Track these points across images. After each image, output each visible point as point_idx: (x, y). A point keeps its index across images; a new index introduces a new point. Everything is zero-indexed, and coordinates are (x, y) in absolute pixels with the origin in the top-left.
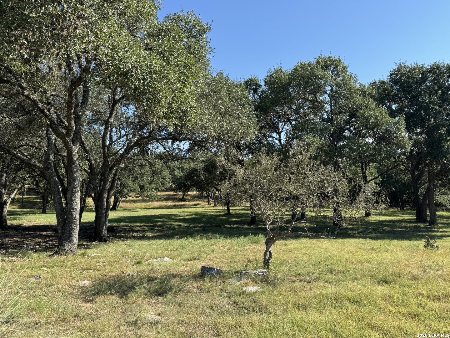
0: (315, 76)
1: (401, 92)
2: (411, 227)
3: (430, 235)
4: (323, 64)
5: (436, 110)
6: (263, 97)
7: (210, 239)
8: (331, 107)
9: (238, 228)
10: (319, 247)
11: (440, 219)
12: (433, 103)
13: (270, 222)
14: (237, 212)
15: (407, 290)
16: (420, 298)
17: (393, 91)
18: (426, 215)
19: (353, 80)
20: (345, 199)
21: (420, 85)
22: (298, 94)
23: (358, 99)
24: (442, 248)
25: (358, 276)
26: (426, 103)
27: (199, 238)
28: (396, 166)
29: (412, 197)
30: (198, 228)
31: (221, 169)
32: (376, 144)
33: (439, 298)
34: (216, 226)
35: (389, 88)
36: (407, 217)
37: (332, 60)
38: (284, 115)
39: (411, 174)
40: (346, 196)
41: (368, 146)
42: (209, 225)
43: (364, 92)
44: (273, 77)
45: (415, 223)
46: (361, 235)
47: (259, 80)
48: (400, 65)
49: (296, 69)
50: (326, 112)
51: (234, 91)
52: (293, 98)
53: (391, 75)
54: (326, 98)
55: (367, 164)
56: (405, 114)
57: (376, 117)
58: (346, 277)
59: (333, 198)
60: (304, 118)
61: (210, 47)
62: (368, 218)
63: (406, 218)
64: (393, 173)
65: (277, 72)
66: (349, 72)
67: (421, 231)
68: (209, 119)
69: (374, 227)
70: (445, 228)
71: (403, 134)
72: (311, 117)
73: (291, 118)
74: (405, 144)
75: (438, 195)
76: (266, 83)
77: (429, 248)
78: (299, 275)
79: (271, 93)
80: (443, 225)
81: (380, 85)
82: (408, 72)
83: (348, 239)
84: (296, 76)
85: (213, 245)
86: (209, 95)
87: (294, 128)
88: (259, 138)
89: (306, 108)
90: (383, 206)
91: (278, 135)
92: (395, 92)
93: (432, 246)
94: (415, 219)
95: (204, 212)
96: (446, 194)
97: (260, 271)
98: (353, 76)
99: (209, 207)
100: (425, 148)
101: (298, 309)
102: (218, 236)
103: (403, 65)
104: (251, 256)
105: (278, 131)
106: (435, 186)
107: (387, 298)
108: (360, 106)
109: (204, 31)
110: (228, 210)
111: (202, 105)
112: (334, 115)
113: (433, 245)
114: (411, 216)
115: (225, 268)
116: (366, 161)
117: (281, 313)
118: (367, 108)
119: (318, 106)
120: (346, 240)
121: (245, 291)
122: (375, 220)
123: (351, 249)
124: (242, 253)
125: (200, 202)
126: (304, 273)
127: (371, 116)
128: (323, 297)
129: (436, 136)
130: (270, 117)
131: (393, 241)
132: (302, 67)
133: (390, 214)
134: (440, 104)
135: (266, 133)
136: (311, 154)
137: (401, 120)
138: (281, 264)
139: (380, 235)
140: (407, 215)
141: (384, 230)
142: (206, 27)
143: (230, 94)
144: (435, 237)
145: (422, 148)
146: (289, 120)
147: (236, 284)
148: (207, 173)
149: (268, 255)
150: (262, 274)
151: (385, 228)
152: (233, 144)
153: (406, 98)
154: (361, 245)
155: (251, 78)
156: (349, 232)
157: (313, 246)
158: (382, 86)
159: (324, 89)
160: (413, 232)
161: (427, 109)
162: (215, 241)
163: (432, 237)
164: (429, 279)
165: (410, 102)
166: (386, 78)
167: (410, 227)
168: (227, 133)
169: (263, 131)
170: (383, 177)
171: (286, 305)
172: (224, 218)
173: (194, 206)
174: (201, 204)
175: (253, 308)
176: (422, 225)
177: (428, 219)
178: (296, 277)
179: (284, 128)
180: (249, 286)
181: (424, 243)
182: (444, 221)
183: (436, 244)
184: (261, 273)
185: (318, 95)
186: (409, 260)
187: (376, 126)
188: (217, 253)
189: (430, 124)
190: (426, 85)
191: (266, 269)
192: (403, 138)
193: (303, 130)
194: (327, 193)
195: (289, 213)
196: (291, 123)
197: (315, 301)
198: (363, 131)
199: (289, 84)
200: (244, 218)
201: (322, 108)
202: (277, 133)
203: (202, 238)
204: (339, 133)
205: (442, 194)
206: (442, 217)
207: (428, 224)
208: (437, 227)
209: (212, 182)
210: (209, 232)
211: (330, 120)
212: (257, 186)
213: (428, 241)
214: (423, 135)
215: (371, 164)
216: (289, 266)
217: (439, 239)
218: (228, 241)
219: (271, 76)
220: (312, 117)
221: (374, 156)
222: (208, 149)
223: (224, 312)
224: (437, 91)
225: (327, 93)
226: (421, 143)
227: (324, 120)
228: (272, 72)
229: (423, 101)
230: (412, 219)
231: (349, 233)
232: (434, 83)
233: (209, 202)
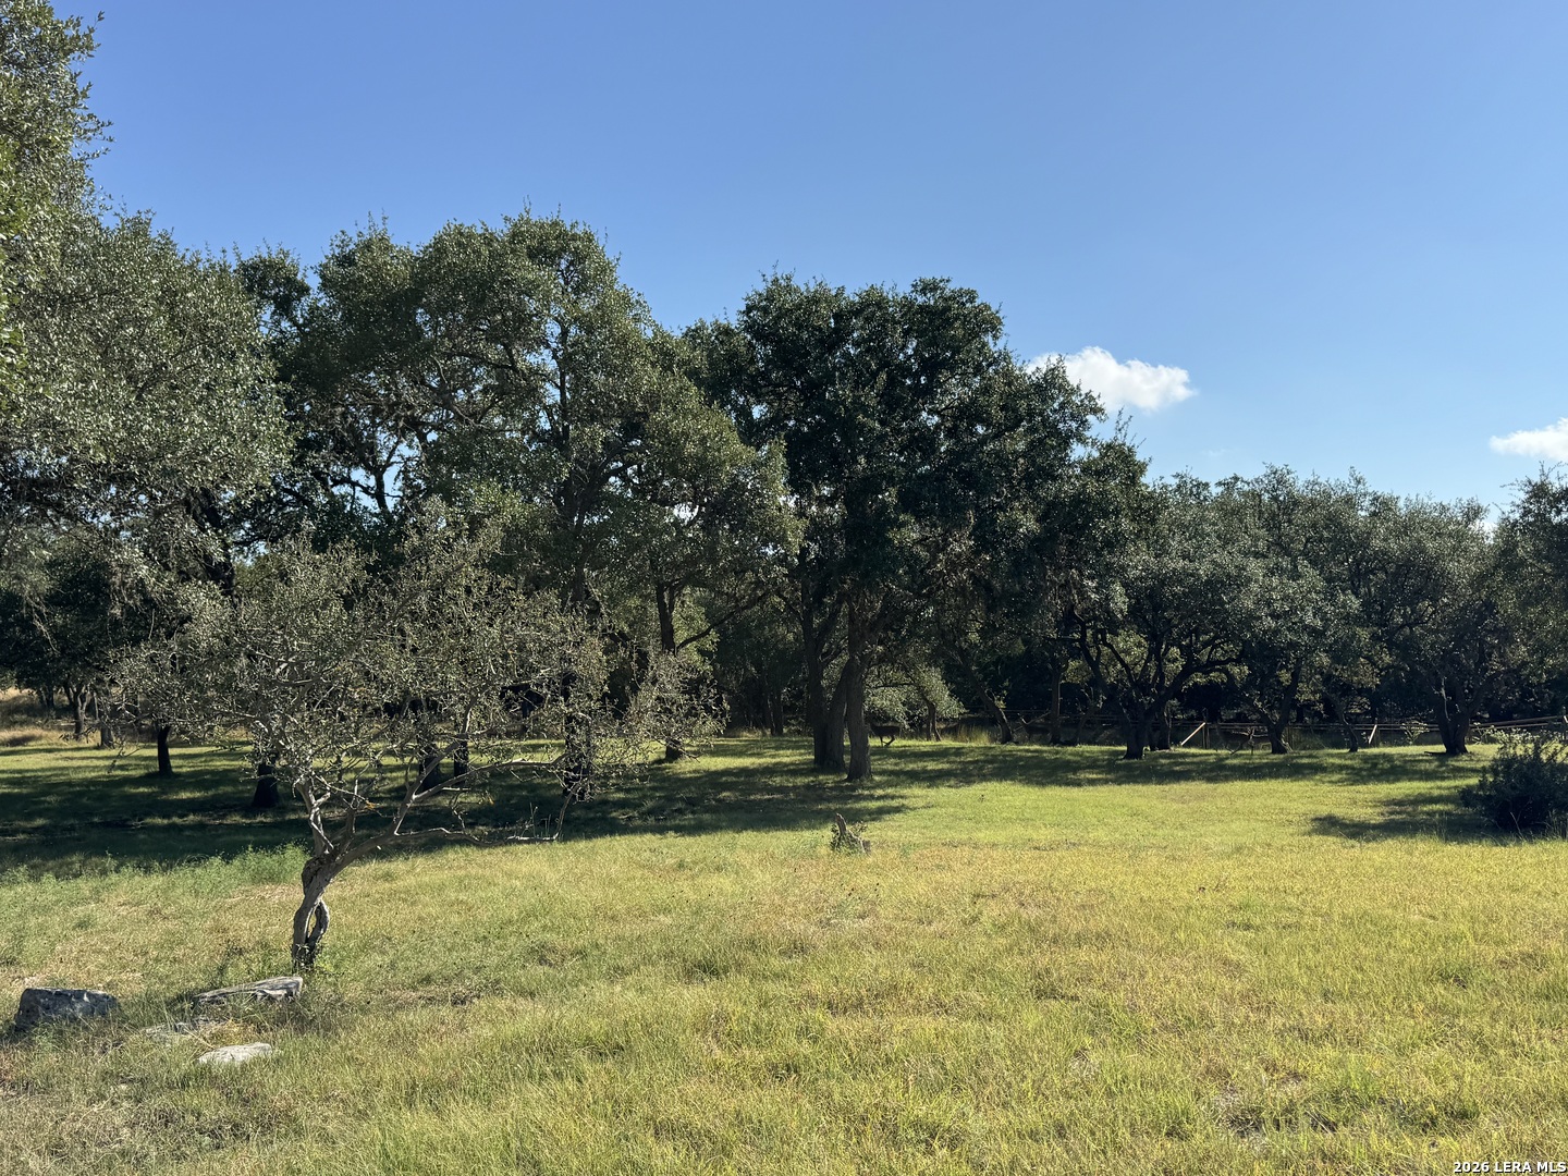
0: (507, 282)
1: (778, 369)
2: (799, 787)
3: (849, 810)
4: (535, 243)
5: (872, 430)
6: (315, 331)
7: (76, 876)
8: (563, 394)
9: (201, 826)
10: (509, 875)
11: (879, 760)
12: (864, 408)
13: (322, 800)
14: (200, 765)
15: (771, 988)
16: (808, 1012)
17: (753, 361)
18: (842, 750)
19: (634, 312)
20: (594, 705)
21: (831, 349)
22: (448, 334)
23: (649, 377)
24: (880, 846)
25: (627, 961)
26: (845, 407)
27: (21, 878)
28: (760, 598)
29: (804, 695)
30: (21, 837)
31: (130, 596)
32: (702, 528)
33: (859, 1005)
34: (106, 825)
35: (743, 349)
36: (788, 757)
37: (563, 235)
38: (397, 404)
39: (801, 622)
40: (596, 694)
41: (679, 532)
42: (72, 821)
43: (666, 354)
44: (352, 263)
45: (809, 776)
46: (651, 820)
47: (301, 268)
48: (775, 281)
49: (439, 248)
50: (545, 408)
51: (189, 295)
52: (429, 347)
53: (749, 309)
54: (544, 360)
55: (675, 590)
56: (787, 438)
57: (703, 440)
58: (588, 967)
59: (554, 700)
60: (467, 424)
61: (90, 116)
62: (674, 764)
63: (785, 760)
64: (753, 621)
65: (368, 246)
66: (621, 282)
67: (825, 800)
68: (77, 396)
69: (691, 793)
70: (890, 785)
71: (781, 499)
72: (496, 421)
73: (423, 419)
74: (785, 532)
75: (877, 688)
76: (327, 284)
77: (843, 849)
78: (427, 980)
79: (348, 319)
80: (885, 778)
81: (716, 338)
82: (798, 307)
83: (608, 838)
84: (438, 272)
85: (85, 900)
86: (83, 302)
87: (433, 455)
88: (299, 485)
89: (478, 387)
90: (711, 724)
91: (373, 478)
92: (761, 364)
93: (852, 843)
94: (810, 762)
95: (55, 769)
96: (896, 685)
97: (275, 987)
98: (634, 298)
99: (79, 749)
100: (841, 544)
101: (410, 1104)
102: (110, 862)
103: (783, 283)
104: (245, 930)
105: (374, 461)
106: (867, 661)
107: (711, 1025)
108: (653, 400)
109: (64, 48)
110: (164, 758)
111: (48, 338)
112: (571, 422)
113: (854, 840)
114: (801, 755)
115: (131, 985)
116: (673, 581)
117: (343, 1128)
118: (674, 409)
119: (518, 386)
120: (601, 843)
121: (208, 1067)
122: (695, 771)
123: (614, 869)
124: (209, 924)
125: (37, 732)
126: (448, 972)
127: (685, 434)
128: (503, 1048)
129: (871, 507)
130: (340, 409)
131: (745, 833)
132: (459, 244)
133: (739, 749)
134: (884, 413)
135: (327, 466)
136: (481, 550)
137: (774, 452)
138: (366, 947)
139: (707, 817)
140: (789, 752)
141: (719, 801)
142: (71, 32)
143: (172, 306)
144: (864, 815)
145: (834, 545)
146: (415, 426)
147: (172, 1043)
148: (69, 612)
149: (311, 922)
150: (283, 993)
151: (724, 794)
152: (186, 503)
153: (791, 387)
154: (647, 854)
155: (265, 256)
156: (614, 814)
157: (488, 872)
158: (721, 342)
159: (538, 328)
160: (803, 802)
161: (849, 428)
162: (94, 883)
163: (855, 817)
164: (835, 947)
165: (802, 401)
166: (734, 320)
167: (795, 787)
168: (159, 457)
169: (313, 458)
170: (722, 633)
171: (366, 1094)
172: (141, 790)
173: (9, 749)
174: (40, 738)
175: (236, 1126)
176: (829, 780)
177: (847, 759)
178: (415, 989)
179: (397, 453)
180: (225, 1044)
181: (832, 834)
182: (890, 764)
183: (863, 836)
184: (279, 992)
185: (516, 348)
186: (784, 892)
187: (701, 468)
188: (98, 932)
189: (854, 472)
190: (846, 355)
191: (301, 974)
192: (780, 510)
193: (464, 464)
194: (537, 685)
195: (400, 762)
196: (422, 437)
197: (474, 1066)
198: (666, 483)
199: (413, 297)
200: (229, 789)
201: (533, 393)
202: (367, 468)
203: (35, 878)
204: (589, 485)
205: (885, 685)
206: (883, 752)
207: (846, 777)
208: (869, 784)
209: (91, 647)
210: (70, 851)
211: (558, 439)
212: (274, 664)
213: (843, 829)
214: (837, 506)
215: (687, 590)
216: (392, 952)
217: (874, 820)
218: (157, 880)
219: (346, 260)
220: (498, 420)
221: (695, 564)
222: (73, 517)
223: (111, 1159)
224: (874, 375)
225: (548, 346)
226: (832, 529)
227: (537, 436)
228: (352, 246)
229: (837, 401)
230: (803, 764)
231: (613, 818)
232: (869, 350)
233: (78, 728)
